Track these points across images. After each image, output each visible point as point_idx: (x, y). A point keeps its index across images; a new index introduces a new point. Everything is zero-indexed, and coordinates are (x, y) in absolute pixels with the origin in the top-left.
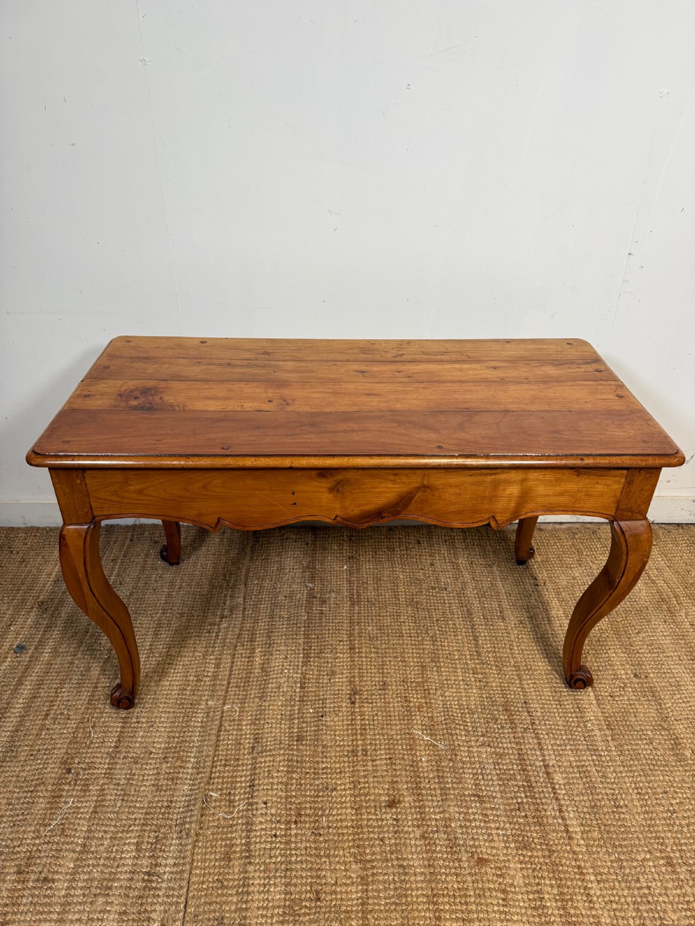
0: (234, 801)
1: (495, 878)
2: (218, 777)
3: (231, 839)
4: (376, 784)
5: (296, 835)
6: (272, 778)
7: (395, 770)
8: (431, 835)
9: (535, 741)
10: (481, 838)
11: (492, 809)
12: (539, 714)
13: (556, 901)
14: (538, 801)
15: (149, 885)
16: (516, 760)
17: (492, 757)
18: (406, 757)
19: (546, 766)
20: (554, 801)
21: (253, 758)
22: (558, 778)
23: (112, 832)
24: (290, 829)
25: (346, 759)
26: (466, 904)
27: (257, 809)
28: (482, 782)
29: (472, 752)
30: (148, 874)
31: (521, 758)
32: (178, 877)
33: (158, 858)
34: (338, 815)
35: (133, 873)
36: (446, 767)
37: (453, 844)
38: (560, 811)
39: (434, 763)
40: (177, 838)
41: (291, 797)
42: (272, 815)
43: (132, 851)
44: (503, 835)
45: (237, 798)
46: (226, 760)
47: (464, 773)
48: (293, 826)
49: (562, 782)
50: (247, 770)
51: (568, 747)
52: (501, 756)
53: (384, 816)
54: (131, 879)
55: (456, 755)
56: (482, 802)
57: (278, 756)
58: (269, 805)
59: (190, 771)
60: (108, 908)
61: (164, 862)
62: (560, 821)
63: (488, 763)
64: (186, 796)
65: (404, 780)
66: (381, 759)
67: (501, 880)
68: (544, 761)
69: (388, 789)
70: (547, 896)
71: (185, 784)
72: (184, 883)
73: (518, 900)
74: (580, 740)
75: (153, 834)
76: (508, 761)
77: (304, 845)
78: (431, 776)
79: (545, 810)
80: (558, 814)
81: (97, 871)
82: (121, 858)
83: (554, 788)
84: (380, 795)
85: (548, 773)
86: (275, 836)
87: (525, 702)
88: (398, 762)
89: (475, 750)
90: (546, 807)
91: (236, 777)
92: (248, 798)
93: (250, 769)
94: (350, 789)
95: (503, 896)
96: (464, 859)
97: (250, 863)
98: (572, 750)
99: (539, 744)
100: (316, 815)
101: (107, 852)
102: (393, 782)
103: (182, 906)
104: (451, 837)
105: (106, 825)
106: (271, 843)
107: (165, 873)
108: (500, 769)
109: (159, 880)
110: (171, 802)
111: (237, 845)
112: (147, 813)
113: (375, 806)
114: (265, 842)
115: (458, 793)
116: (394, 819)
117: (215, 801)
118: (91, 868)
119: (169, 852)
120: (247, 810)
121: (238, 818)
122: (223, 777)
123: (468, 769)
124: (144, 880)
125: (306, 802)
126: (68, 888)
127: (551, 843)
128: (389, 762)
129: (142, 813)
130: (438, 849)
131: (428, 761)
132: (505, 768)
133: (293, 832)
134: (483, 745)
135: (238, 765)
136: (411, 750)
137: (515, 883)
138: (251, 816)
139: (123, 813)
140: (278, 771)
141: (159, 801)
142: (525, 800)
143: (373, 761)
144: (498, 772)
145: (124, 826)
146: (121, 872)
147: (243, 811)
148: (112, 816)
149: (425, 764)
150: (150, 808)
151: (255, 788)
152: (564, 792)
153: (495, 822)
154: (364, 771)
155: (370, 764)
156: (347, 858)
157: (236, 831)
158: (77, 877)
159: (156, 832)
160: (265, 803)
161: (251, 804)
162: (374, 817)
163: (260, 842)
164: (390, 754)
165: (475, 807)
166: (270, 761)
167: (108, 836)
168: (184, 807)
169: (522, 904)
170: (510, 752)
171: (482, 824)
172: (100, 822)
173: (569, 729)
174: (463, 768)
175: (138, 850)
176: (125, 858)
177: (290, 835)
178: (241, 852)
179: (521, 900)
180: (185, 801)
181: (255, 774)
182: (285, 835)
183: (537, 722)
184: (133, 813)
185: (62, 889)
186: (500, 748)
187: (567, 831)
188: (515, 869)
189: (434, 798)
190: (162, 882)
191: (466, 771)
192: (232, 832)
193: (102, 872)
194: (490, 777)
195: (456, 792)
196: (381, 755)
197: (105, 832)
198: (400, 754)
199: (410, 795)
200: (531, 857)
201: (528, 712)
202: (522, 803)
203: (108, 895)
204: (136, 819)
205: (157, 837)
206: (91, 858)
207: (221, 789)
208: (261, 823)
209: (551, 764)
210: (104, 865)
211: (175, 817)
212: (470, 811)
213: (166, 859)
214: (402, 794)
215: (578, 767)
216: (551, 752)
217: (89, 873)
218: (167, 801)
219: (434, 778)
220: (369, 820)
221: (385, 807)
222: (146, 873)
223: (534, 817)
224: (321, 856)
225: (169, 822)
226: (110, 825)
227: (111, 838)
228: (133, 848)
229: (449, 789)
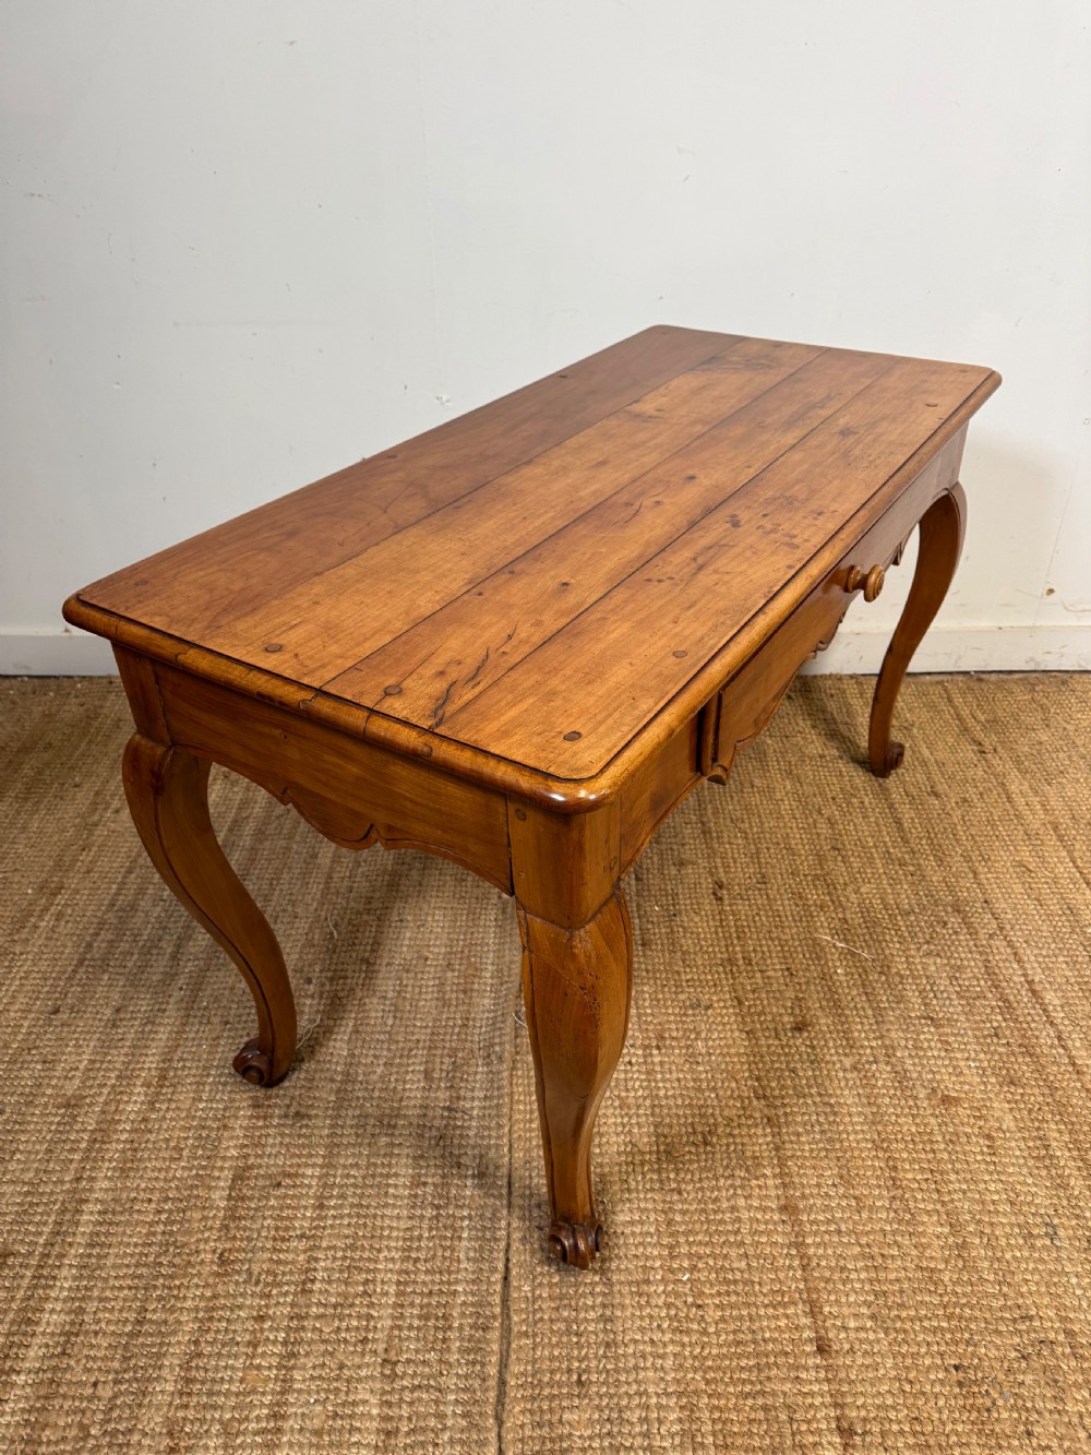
1: (972, 1121)
4: (772, 1001)
5: (662, 1063)
7: (798, 984)
8: (867, 1066)
9: (1009, 950)
10: (944, 1070)
11: (955, 1035)
12: (1010, 916)
13: (1070, 1150)
14: (1025, 1026)
15: (452, 1122)
16: (982, 974)
17: (945, 971)
18: (812, 968)
19: (1030, 983)
20: (1048, 1026)
22: (1050, 997)
23: (385, 1056)
24: (651, 1055)
25: (721, 969)
26: (933, 1151)
28: (935, 1002)
29: (914, 963)
30: (449, 1109)
31: (989, 971)
32: (494, 1112)
33: (460, 1089)
34: (721, 1039)
35: (426, 1108)
36: (876, 982)
37: (901, 1078)
38: (1060, 1038)
39: (856, 977)
43: (418, 1081)
44: (977, 1067)
47: (905, 989)
48: (655, 1052)
49: (1056, 1002)
51: (1061, 959)
52: (959, 968)
53: (791, 1042)
54: (425, 1115)
55: (889, 967)
56: (937, 1027)
59: (489, 981)
60: (396, 1152)
61: (469, 1094)
62: (1061, 1051)
63: (940, 978)
64: (489, 1012)
65: (814, 996)
66: (774, 969)
67: (982, 1123)
68: (1025, 975)
69: (792, 1008)
70: (1054, 1144)
71: (484, 997)
72: (504, 1121)
73: (1010, 1148)
74: (1076, 949)
75: (447, 1060)
76: (970, 975)
77: (675, 1076)
78: (855, 992)
79: (1037, 1038)
80: (1056, 1042)
81: (372, 1105)
83: (1045, 1010)
84: (781, 1015)
85: (1034, 992)
87: (986, 902)
88: (801, 973)
89: (917, 960)
90: (1037, 1033)
94: (734, 1007)
95: (987, 1142)
96: (921, 1096)
98: (1066, 963)
99: (1015, 954)
100: (688, 1039)
101: (383, 1082)
102: (798, 999)
103: (506, 1149)
104: (899, 1068)
105: (376, 1048)
107: (473, 1108)
108: (960, 985)
109: (466, 1117)
110: (468, 1019)
112: (433, 1034)
113: (776, 1029)
115: (900, 1015)
116: (808, 1046)
118: (361, 1101)
119: (475, 1081)
123: (911, 984)
124: (443, 1117)
125: (669, 1022)
126: (332, 1126)
127: (1052, 1078)
128: (786, 973)
129: (426, 1034)
130: (880, 1083)
131: (846, 974)
132: (966, 983)
133: (657, 1059)
134: (929, 954)
136: (818, 959)
137: (1004, 1127)
139: (398, 1033)
141: (448, 1019)
142: (1004, 1024)
143: (761, 971)
144: (958, 989)
146: (407, 1107)
148: (382, 1037)
149: (843, 978)
150: (438, 1027)
152: (1062, 1015)
153: (962, 1051)
154: (751, 984)
155: (758, 975)
156: (743, 1092)
158: (343, 1113)
159: (451, 1057)
162: (777, 1043)
164: (786, 963)
165: (928, 1033)
167: (381, 1062)
168: (488, 1025)
169: (1018, 1153)
170: (973, 964)
171: (943, 1054)
173: (1056, 936)
174: (902, 983)
175: (429, 1080)
176: (410, 1089)
177: (653, 1063)
179: (1015, 1149)
180: (488, 1018)
182: (645, 1063)
183: (1008, 927)
184: (413, 1034)
185: (323, 1127)
186: (955, 958)
187: (1074, 1064)
188: (1001, 1110)
189: (864, 1020)
190: (470, 1120)
191: (908, 987)
193: (379, 1107)
194: (945, 995)
195: (897, 1013)
196: (773, 964)
197: (375, 1057)
198: (802, 963)
199: (827, 1016)
200: (1022, 1095)
201: (993, 914)
202: (1000, 1027)
203: (393, 1135)
204: (418, 1041)
209: (1037, 979)
210: (380, 1097)
211: (476, 1038)
212: (922, 1037)
213: (472, 1091)
214: (815, 1015)
215: (1079, 984)
216: (1036, 965)
217: (360, 1108)
218: (461, 1019)
219: (859, 995)
220: (769, 1046)
221: (791, 1030)
222: (444, 1108)
223: (1020, 1045)
225: (468, 1045)
226: (382, 1049)
227: (385, 1064)
228: (421, 1077)
229: (885, 1009)
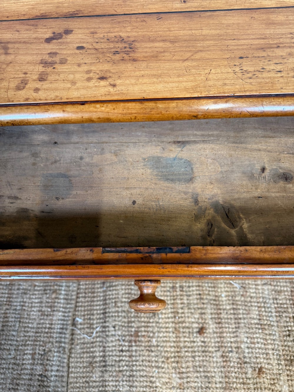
0: (93, 324)
2: (81, 306)
3: (92, 352)
4: (189, 315)
5: (136, 351)
6: (118, 307)
7: (203, 304)
8: (227, 354)
10: (262, 356)
11: (270, 335)
15: (42, 383)
16: (289, 296)
17: (272, 294)
18: (211, 293)
21: (104, 291)
23: (15, 345)
24: (131, 346)
25: (168, 294)
27: (109, 331)
29: (258, 289)
30: (40, 375)
32: (60, 379)
33: (47, 365)
34: (164, 337)
35: (32, 375)
36: (239, 301)
37: (242, 362)
39: (230, 298)
40: (57, 352)
41: (131, 322)
42: (119, 336)
43: (29, 359)
44: (277, 355)
45: (95, 322)
46: (85, 293)
47: (252, 306)
48: (133, 344)
50: (100, 301)
53: (195, 340)
54: (31, 380)
55: (246, 292)
56: (263, 329)
57: (121, 290)
58: (117, 328)
59: (62, 301)
61: (50, 368)
63: (270, 299)
64: (61, 320)
65: (209, 311)
66: (193, 294)
69: (198, 319)
71: (59, 311)
72: (64, 384)
75: (41, 348)
76: (283, 297)
77: (141, 358)
78: (228, 307)
81: (9, 372)
82: (23, 364)
84: (193, 322)
86: (122, 351)
88: (205, 297)
89: (260, 287)
91: (93, 306)
92: (102, 323)
93: (103, 299)
94: (172, 318)
96: (249, 372)
97: (106, 371)
100: (149, 337)
101: (14, 360)
102: (202, 314)
104: (241, 356)
105: (11, 340)
106: (120, 356)
107: (52, 376)
108: (277, 304)
109: (49, 381)
110: (52, 324)
111: (97, 357)
112: (36, 332)
113: (189, 332)
114: (116, 355)
115: (247, 322)
116: (203, 342)
117: (81, 324)
118: (5, 370)
119: (53, 361)
120: (103, 332)
121: (97, 337)
122: (85, 307)
123: (255, 302)
124: (39, 380)
125: (141, 327)
128: (198, 297)
129: (33, 332)
130: (232, 364)
131: (226, 296)
132: (281, 302)
133: (134, 348)
135: (94, 297)
136: (214, 287)
138: (105, 336)
139: (21, 331)
140: (122, 302)
141: (43, 323)
143: (187, 295)
145: (23, 341)
146: (24, 374)
147: (100, 332)
148: (14, 333)
149: (224, 299)
150: (39, 328)
151: (107, 315)
153: (271, 344)
154: (182, 303)
155: (185, 298)
156: (170, 370)
157: (96, 346)
159: (43, 347)
160: (114, 327)
161: (104, 327)
162: (188, 340)
163: (112, 356)
164: (199, 290)
165: (258, 333)
166: (116, 294)
167: (13, 348)
168: (60, 328)
171: (263, 346)
172: (7, 338)
174: (250, 302)
175: (33, 359)
176: (25, 364)
177: (132, 351)
178: (100, 361)
180: (61, 324)
181: (106, 304)
182: (128, 351)
184: (28, 332)
186: (278, 286)
188: (284, 381)
189: (230, 326)
190: (50, 382)
191: (253, 304)
192: (93, 347)
193: (12, 373)
194: (270, 310)
195: (246, 321)
196: (193, 291)
197: (11, 345)
198: (206, 290)
199: (213, 324)
203: (17, 389)
204: (30, 336)
205: (44, 350)
206: (4, 363)
207: (84, 315)
208: (112, 341)
210: (12, 368)
211: (55, 335)
213: (51, 366)
214: (208, 323)
217: (4, 374)
218: (49, 324)
219: (230, 309)
220: (185, 342)
221: (196, 332)
224: (153, 367)
225: (51, 340)
226: (14, 340)
227: (15, 350)
228: (30, 357)
229: (240, 319)
